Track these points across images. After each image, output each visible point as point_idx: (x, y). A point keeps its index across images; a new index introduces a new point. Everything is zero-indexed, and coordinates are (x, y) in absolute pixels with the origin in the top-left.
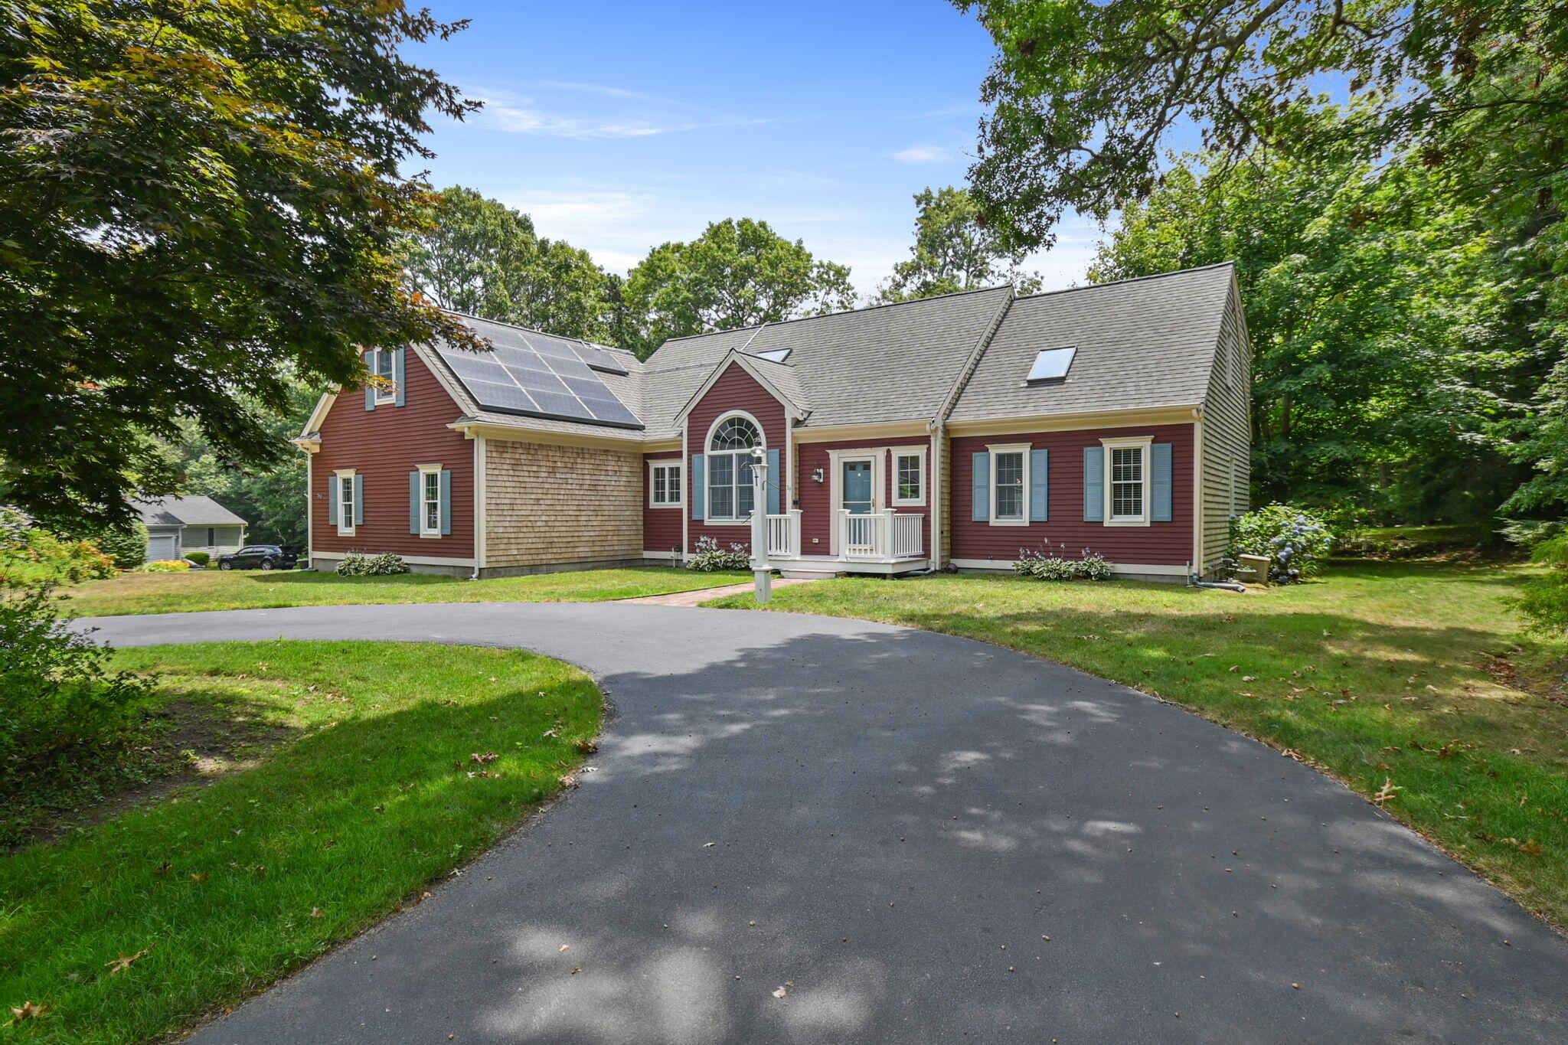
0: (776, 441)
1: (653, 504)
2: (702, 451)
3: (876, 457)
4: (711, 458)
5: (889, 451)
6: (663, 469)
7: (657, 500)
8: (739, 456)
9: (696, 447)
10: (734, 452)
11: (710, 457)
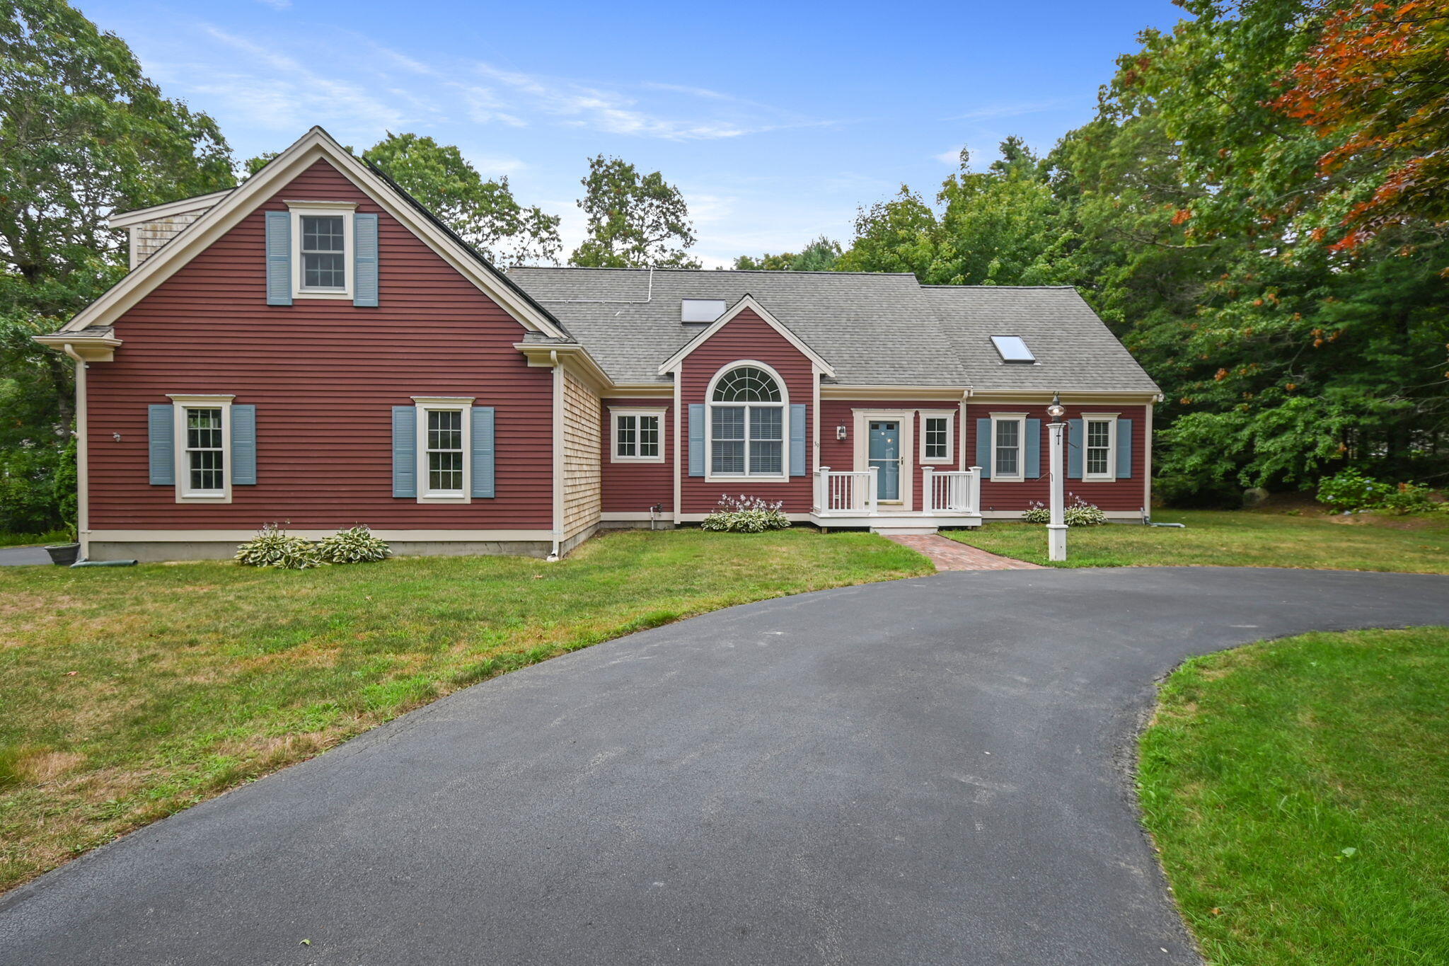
0: (801, 394)
1: (616, 458)
2: (703, 401)
3: (905, 418)
4: (715, 410)
5: (917, 413)
6: (634, 418)
7: (622, 451)
8: (752, 408)
9: (693, 394)
10: (747, 404)
11: (714, 408)
